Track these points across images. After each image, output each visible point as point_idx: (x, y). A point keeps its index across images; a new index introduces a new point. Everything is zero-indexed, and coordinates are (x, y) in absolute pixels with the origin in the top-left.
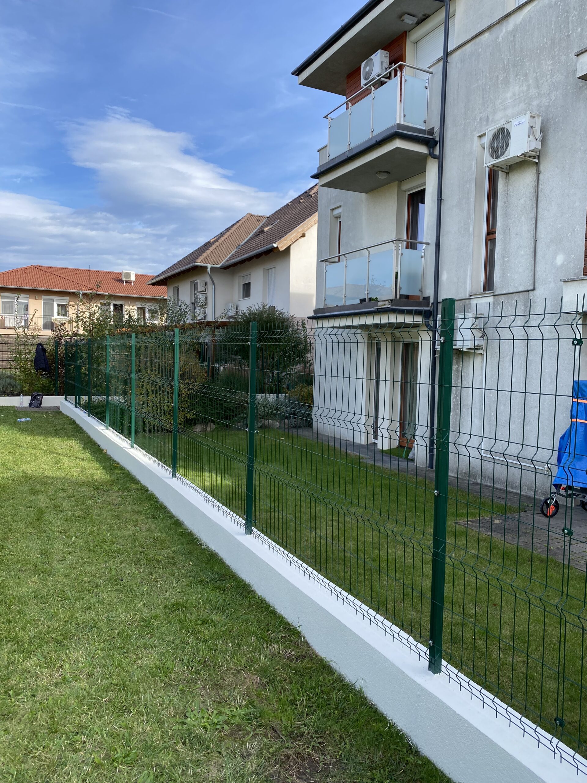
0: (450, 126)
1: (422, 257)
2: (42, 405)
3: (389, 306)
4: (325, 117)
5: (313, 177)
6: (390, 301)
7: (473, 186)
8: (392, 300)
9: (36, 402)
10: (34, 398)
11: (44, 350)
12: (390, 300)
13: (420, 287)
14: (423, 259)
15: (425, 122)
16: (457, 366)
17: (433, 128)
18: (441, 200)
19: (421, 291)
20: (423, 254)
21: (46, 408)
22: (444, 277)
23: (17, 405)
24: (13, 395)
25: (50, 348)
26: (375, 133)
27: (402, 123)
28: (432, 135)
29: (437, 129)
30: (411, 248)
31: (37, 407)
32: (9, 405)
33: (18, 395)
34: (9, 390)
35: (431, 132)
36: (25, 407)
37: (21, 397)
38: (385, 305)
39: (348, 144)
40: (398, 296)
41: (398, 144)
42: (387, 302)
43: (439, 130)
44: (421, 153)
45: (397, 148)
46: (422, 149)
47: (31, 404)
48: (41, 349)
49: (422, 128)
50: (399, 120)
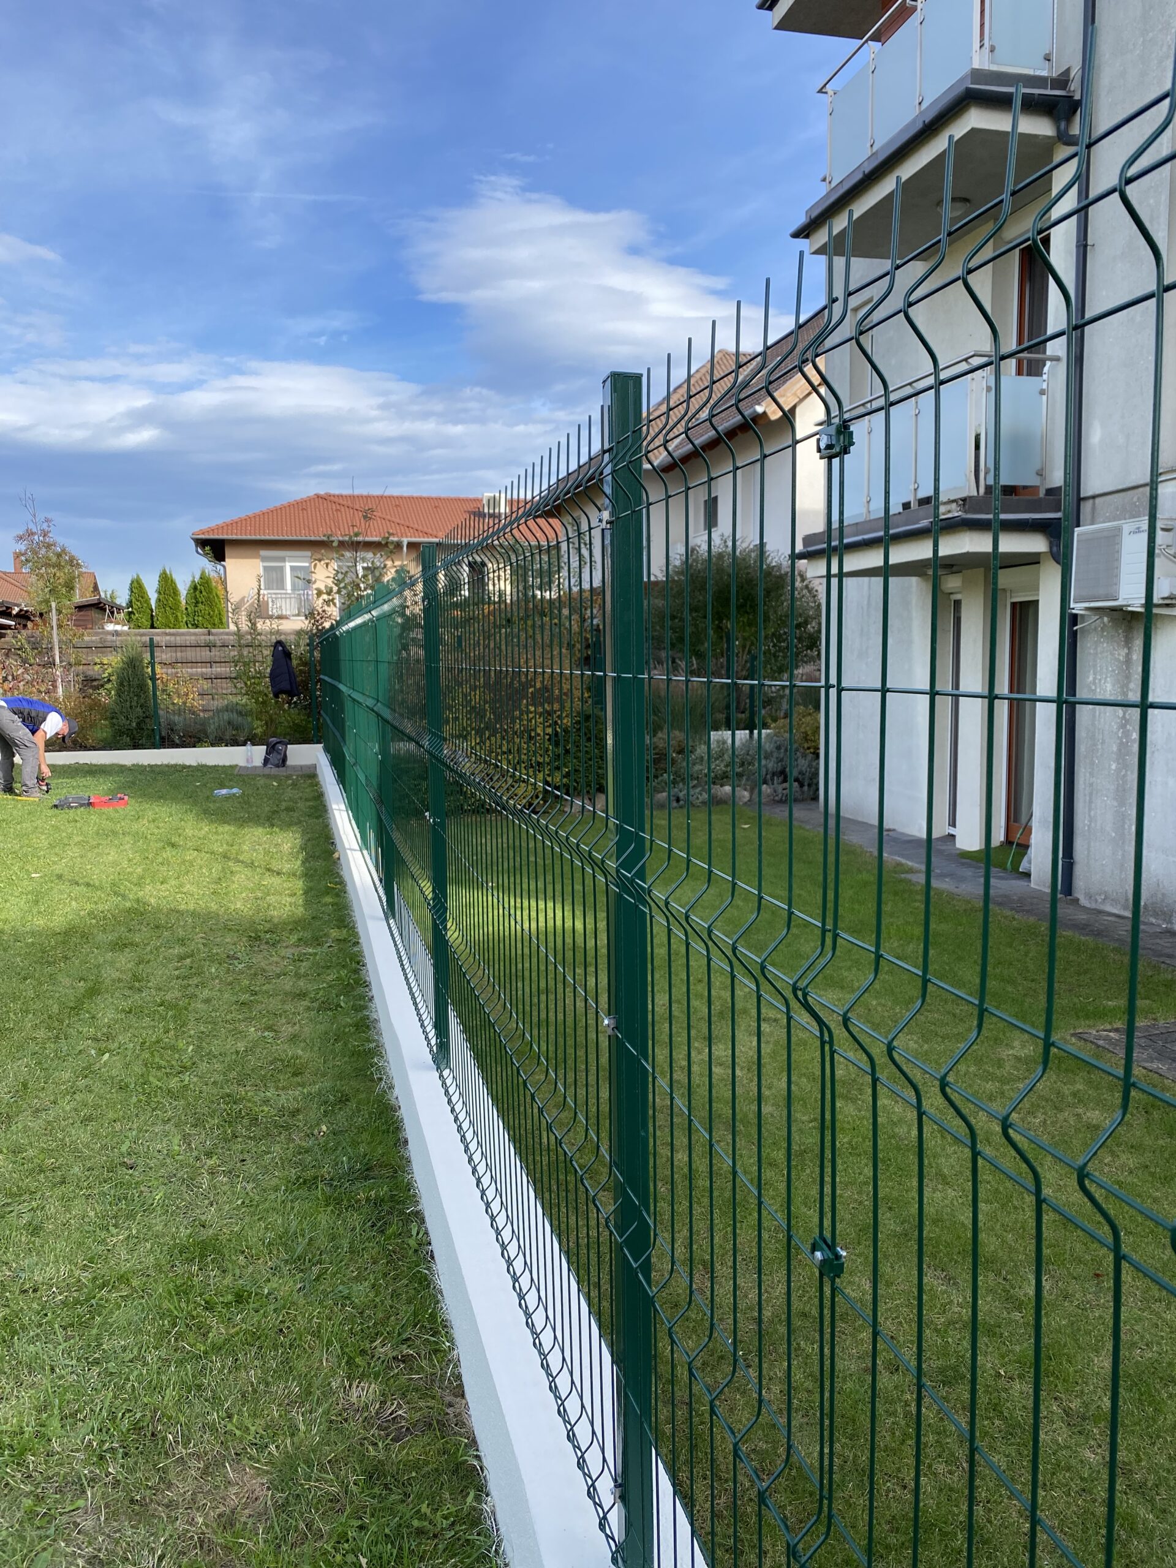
0: (1107, 56)
1: (1042, 392)
2: (289, 762)
3: (956, 514)
4: (820, 91)
5: (796, 235)
6: (961, 502)
7: (1164, 198)
8: (964, 500)
9: (276, 758)
10: (272, 749)
11: (287, 654)
12: (961, 499)
13: (1038, 466)
14: (1044, 397)
15: (1048, 59)
16: (1126, 650)
17: (1068, 70)
18: (1086, 246)
19: (1040, 474)
20: (1045, 386)
21: (294, 767)
22: (1094, 435)
23: (242, 763)
24: (235, 743)
25: (299, 650)
26: (924, 106)
27: (986, 66)
28: (1064, 88)
29: (1076, 72)
30: (1029, 374)
31: (277, 766)
32: (227, 764)
33: (244, 744)
34: (229, 733)
35: (1062, 81)
36: (256, 767)
37: (249, 747)
38: (949, 512)
39: (869, 145)
40: (982, 490)
41: (976, 119)
42: (954, 505)
43: (1080, 72)
44: (1036, 136)
45: (974, 131)
46: (1039, 127)
47: (266, 761)
48: (281, 651)
49: (1038, 73)
50: (980, 61)
